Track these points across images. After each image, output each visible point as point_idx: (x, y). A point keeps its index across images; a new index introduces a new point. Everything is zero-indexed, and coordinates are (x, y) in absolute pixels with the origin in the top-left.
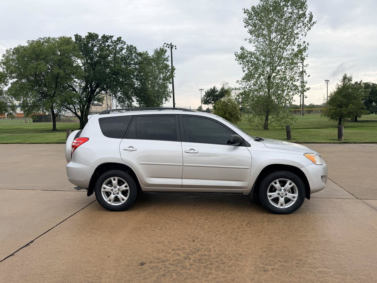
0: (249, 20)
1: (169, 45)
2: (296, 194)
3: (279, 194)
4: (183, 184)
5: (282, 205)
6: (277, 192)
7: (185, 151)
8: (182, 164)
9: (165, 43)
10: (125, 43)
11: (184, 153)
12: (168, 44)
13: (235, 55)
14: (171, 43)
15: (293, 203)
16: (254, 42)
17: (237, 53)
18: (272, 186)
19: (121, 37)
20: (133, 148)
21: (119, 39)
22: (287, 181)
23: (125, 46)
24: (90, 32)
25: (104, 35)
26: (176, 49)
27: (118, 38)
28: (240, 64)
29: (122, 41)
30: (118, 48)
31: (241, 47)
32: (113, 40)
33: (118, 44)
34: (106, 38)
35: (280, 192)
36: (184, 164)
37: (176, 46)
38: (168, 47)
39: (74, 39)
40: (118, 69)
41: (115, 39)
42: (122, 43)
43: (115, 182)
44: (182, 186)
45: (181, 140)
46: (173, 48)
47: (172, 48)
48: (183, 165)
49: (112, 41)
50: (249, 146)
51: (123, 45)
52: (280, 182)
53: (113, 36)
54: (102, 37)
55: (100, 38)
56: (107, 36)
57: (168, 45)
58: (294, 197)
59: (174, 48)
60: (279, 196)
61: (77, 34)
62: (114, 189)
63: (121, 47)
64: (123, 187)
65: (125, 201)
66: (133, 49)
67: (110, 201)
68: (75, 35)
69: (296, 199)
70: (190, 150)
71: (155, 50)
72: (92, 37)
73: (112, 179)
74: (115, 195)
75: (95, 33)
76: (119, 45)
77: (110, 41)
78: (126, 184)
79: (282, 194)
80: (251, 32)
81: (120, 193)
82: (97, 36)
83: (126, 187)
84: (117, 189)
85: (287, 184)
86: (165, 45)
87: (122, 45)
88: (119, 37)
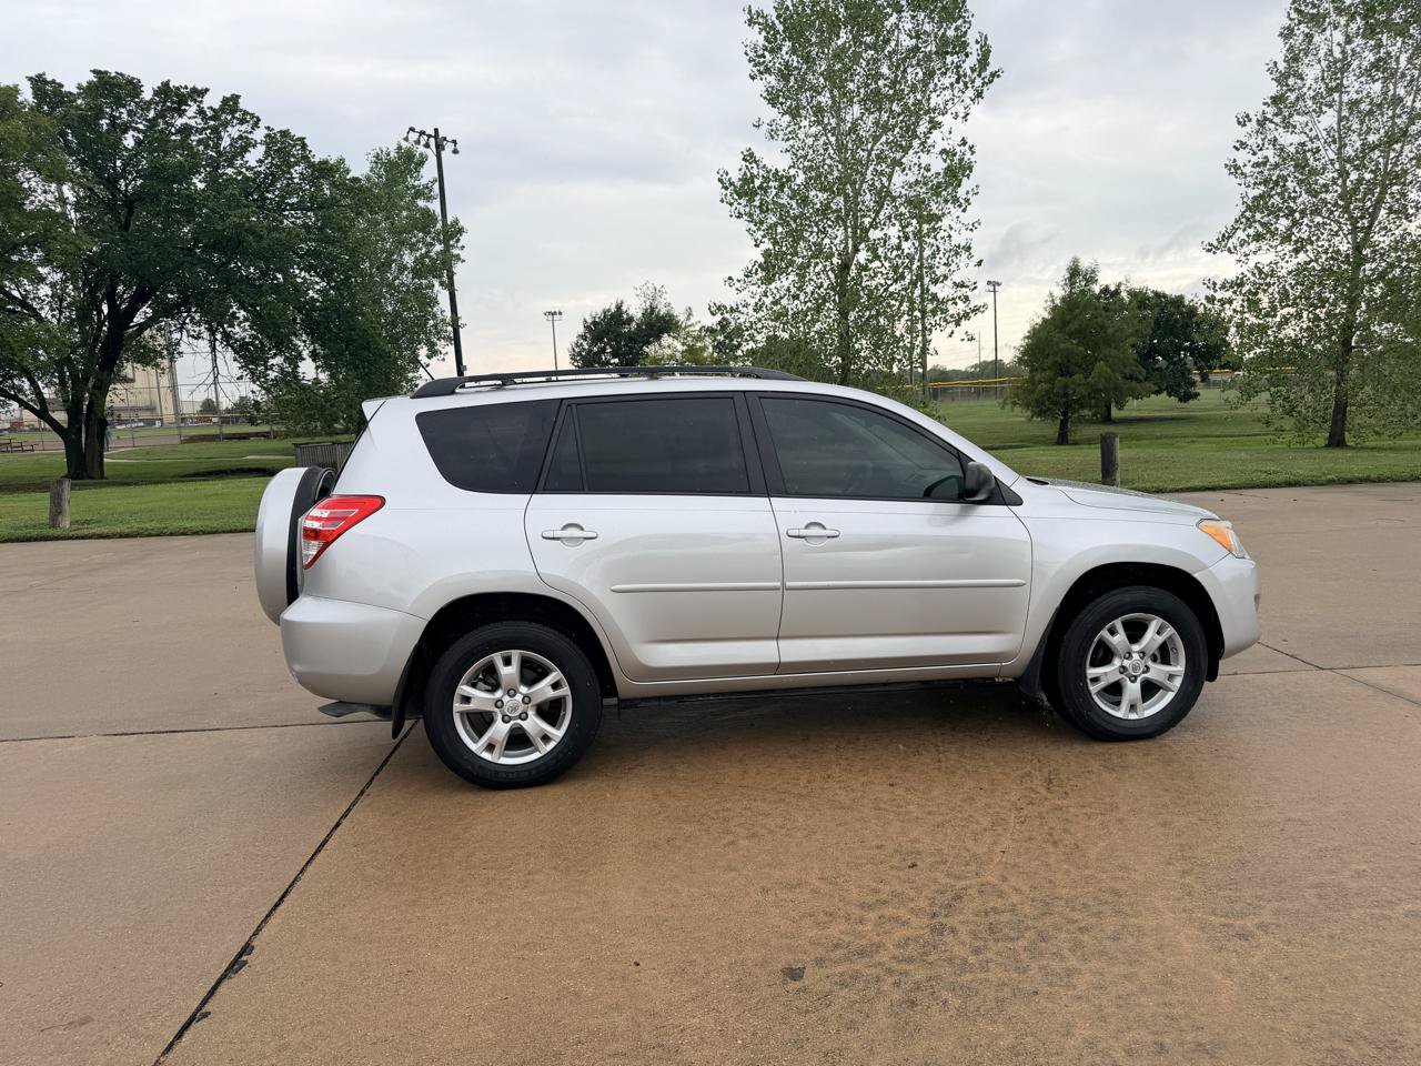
0: (766, 53)
1: (429, 136)
2: (1177, 663)
3: (1123, 669)
4: (782, 660)
5: (1133, 708)
6: (1117, 662)
7: (790, 533)
8: (778, 584)
9: (412, 129)
10: (259, 120)
11: (784, 538)
12: (422, 133)
13: (720, 180)
14: (436, 130)
15: (1170, 696)
16: (785, 134)
17: (727, 174)
18: (1102, 644)
19: (238, 97)
20: (582, 529)
21: (230, 104)
22: (1150, 621)
23: (259, 135)
24: (102, 69)
25: (166, 84)
26: (455, 152)
27: (225, 101)
28: (738, 217)
29: (246, 113)
30: (226, 142)
31: (746, 153)
32: (205, 105)
33: (226, 124)
34: (173, 98)
35: (1127, 663)
36: (789, 584)
37: (455, 142)
38: (423, 142)
39: (27, 95)
40: (237, 226)
41: (212, 101)
42: (242, 121)
43: (508, 672)
44: (778, 667)
45: (768, 491)
46: (443, 149)
47: (440, 147)
48: (785, 588)
49: (201, 112)
50: (1018, 501)
51: (249, 129)
52: (1127, 626)
53: (207, 90)
54: (156, 93)
55: (147, 95)
56: (178, 89)
57: (426, 138)
58: (1171, 677)
59: (449, 147)
60: (1123, 676)
61: (40, 76)
62: (506, 699)
63: (240, 137)
64: (544, 690)
65: (552, 745)
66: (295, 146)
67: (490, 747)
68: (30, 79)
69: (1178, 682)
70: (807, 527)
71: (374, 153)
72: (111, 88)
73: (497, 658)
74: (512, 722)
75: (126, 73)
76: (229, 129)
77: (192, 109)
78: (556, 675)
79: (1135, 669)
80: (772, 98)
81: (531, 713)
82: (133, 87)
83: (556, 686)
84: (519, 697)
85: (1150, 633)
86: (413, 136)
87: (243, 128)
88: (228, 96)
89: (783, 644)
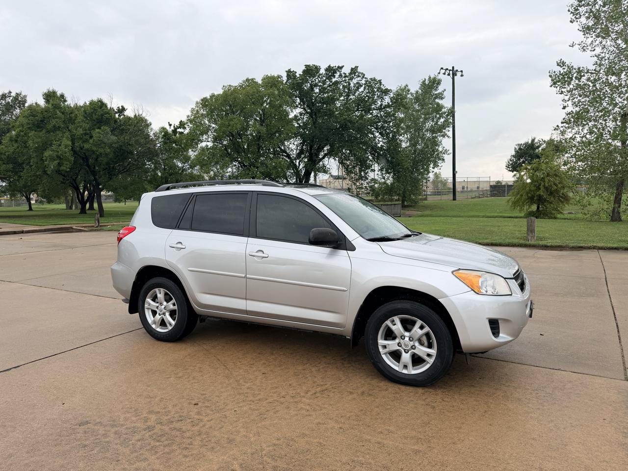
0: (579, 8)
1: (450, 70)
2: (433, 348)
3: (400, 345)
4: (247, 309)
5: (406, 367)
6: (397, 341)
7: (250, 254)
9: (442, 68)
10: (364, 75)
12: (447, 69)
13: (550, 76)
14: (453, 67)
15: (428, 366)
16: (592, 48)
17: (555, 72)
18: (388, 328)
19: (357, 67)
21: (354, 71)
22: (416, 321)
23: (363, 82)
24: (308, 64)
25: (329, 66)
26: (462, 76)
27: (352, 69)
28: (561, 94)
29: (360, 73)
30: (352, 85)
31: (558, 62)
32: (342, 73)
33: (351, 79)
34: (331, 71)
35: (402, 341)
37: (462, 71)
38: (447, 73)
39: (285, 79)
40: (345, 119)
41: (346, 70)
42: (359, 76)
43: (161, 297)
46: (456, 75)
47: (454, 74)
48: (246, 277)
49: (340, 76)
50: (353, 248)
51: (361, 79)
52: (402, 321)
53: (343, 66)
54: (327, 70)
55: (322, 71)
56: (333, 67)
57: (448, 71)
58: (429, 355)
59: (459, 74)
60: (400, 348)
61: (289, 70)
62: (160, 306)
63: (357, 83)
64: (170, 305)
65: (172, 327)
66: (376, 84)
67: (155, 323)
68: (286, 71)
69: (431, 361)
71: (422, 81)
72: (311, 71)
73: (157, 290)
74: (161, 316)
75: (316, 64)
76: (354, 80)
77: (337, 75)
78: (174, 301)
79: (407, 345)
80: (587, 30)
81: (167, 314)
82: (317, 69)
83: (174, 305)
84: (164, 307)
85: (416, 328)
86: (443, 71)
87: (359, 79)
88: (354, 67)
89: (248, 302)
